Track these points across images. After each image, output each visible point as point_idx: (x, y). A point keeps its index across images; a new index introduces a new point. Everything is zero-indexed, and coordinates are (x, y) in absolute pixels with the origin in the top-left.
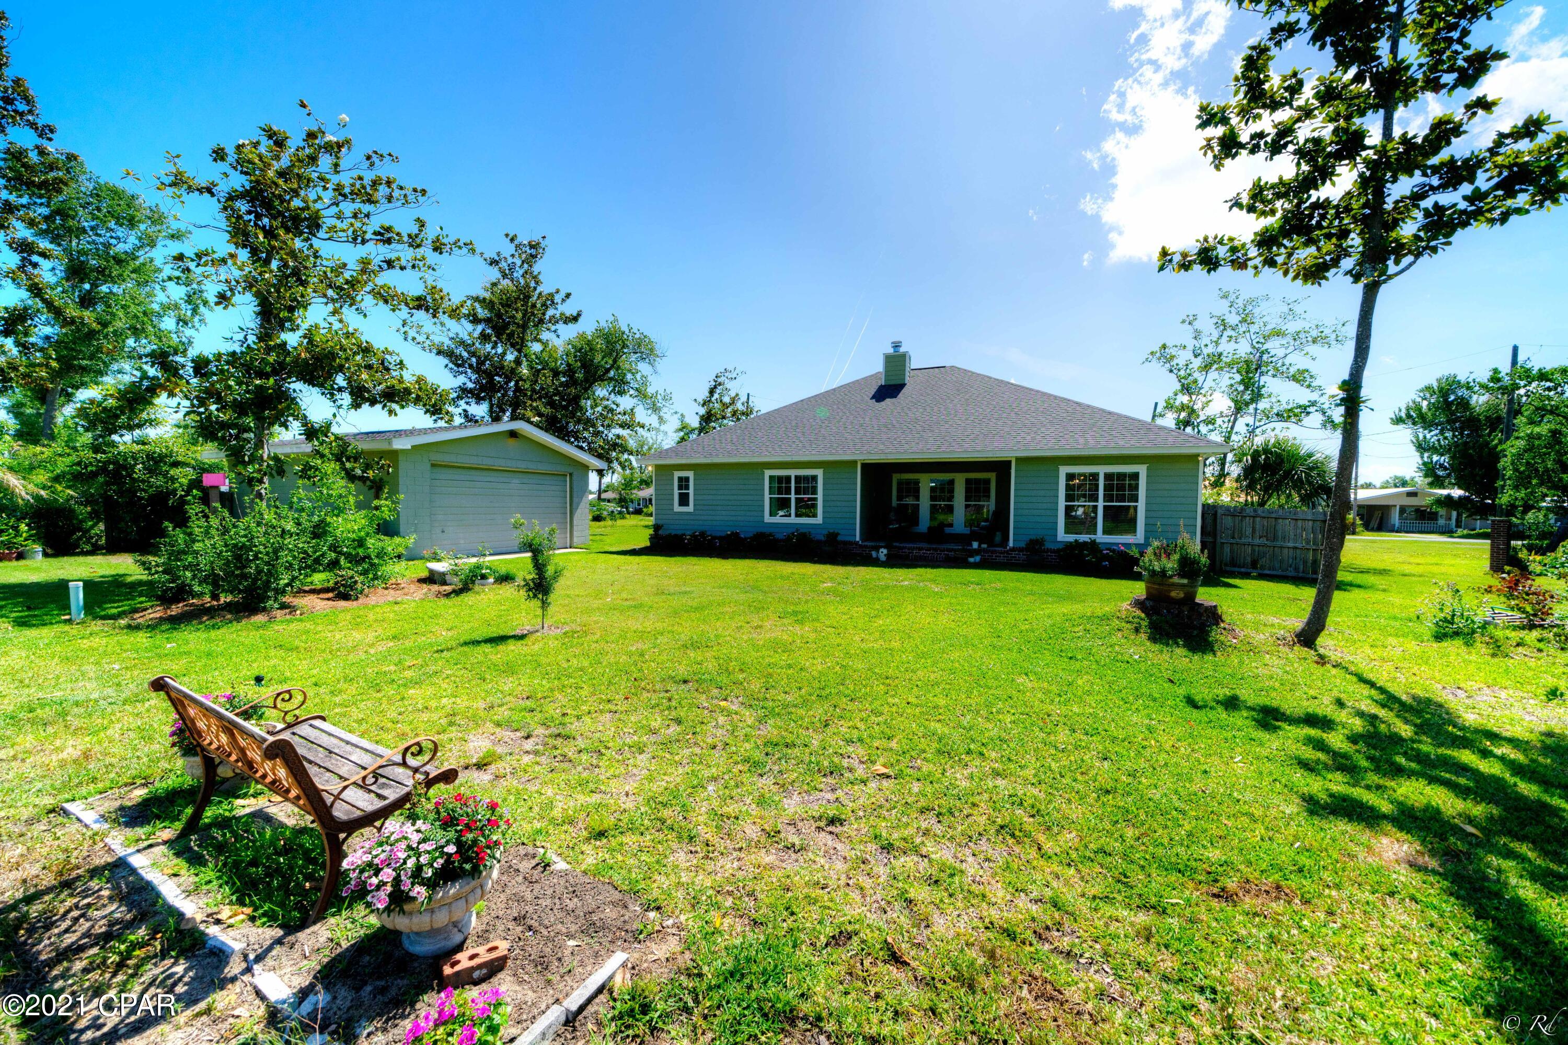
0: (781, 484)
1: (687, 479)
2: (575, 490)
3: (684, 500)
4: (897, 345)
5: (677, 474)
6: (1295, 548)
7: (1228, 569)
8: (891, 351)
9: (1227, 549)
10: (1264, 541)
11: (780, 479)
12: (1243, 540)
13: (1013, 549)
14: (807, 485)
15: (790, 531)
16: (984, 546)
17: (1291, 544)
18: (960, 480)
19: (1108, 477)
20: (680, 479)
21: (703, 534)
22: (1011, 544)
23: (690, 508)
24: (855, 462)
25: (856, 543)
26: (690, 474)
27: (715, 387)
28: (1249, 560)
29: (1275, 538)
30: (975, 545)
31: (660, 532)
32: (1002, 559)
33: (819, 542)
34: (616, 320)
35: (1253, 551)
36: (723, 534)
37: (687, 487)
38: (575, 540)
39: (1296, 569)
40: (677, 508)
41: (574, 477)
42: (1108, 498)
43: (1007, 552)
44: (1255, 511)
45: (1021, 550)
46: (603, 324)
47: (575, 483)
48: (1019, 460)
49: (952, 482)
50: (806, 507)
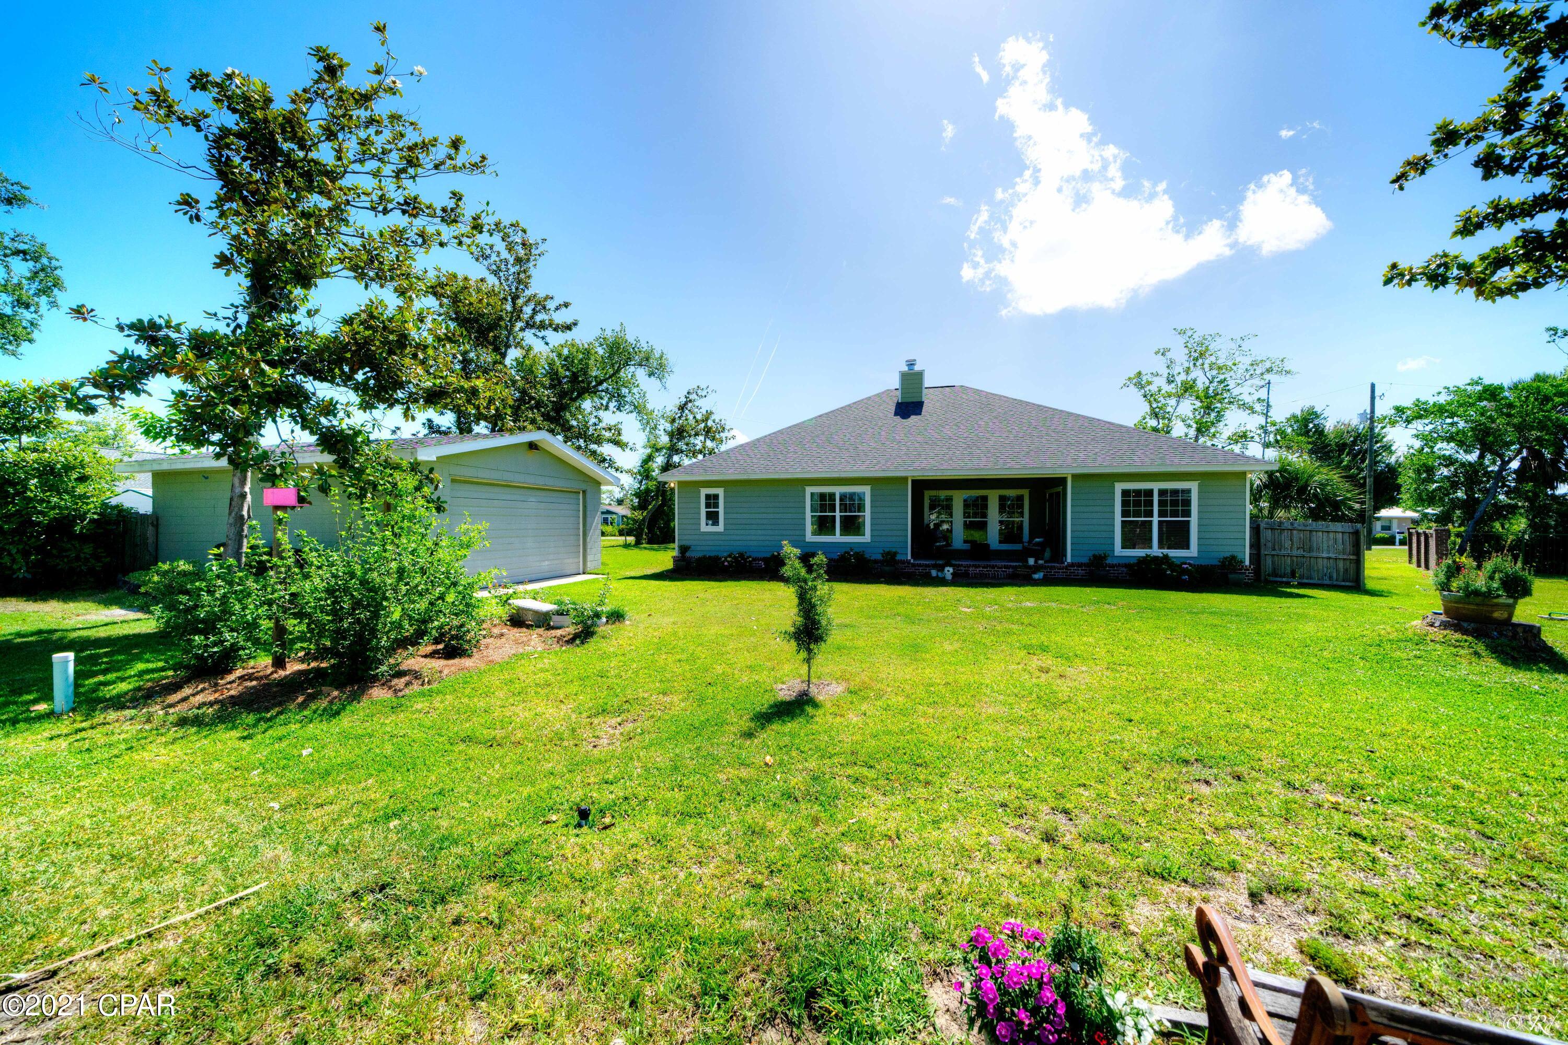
0: (824, 502)
1: (716, 497)
2: (589, 508)
3: (713, 517)
4: (911, 364)
5: (704, 492)
6: (1329, 558)
7: (1272, 579)
8: (906, 369)
9: (1269, 560)
10: (1300, 552)
11: (822, 496)
12: (1283, 552)
13: (1072, 565)
14: (852, 503)
15: (843, 550)
16: (1041, 562)
17: (1325, 555)
18: (993, 496)
19: (1162, 493)
20: (708, 497)
21: (741, 555)
22: (1069, 560)
23: (720, 528)
24: (906, 479)
25: (908, 562)
26: (720, 492)
27: (686, 403)
28: (1289, 570)
29: (1311, 550)
30: (1031, 561)
31: (688, 554)
32: (1061, 575)
33: (876, 561)
34: (623, 329)
35: (1292, 561)
36: (768, 555)
37: (716, 506)
38: (589, 564)
39: (1331, 578)
40: (705, 527)
41: (588, 495)
42: (1161, 514)
43: (1066, 568)
44: (1292, 524)
45: (1080, 565)
46: (609, 333)
47: (588, 500)
48: (1075, 477)
49: (985, 499)
50: (852, 525)
